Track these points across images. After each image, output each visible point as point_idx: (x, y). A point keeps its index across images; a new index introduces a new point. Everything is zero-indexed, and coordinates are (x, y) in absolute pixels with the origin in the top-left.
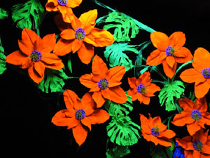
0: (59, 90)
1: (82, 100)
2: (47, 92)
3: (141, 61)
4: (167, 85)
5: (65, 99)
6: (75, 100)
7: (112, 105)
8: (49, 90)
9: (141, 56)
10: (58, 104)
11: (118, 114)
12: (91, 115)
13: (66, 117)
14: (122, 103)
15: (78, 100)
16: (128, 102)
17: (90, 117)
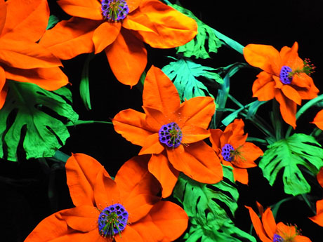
0: (52, 154)
1: (117, 179)
2: (13, 158)
3: (225, 99)
4: (276, 144)
5: (70, 179)
6: (99, 180)
7: (189, 187)
8: (21, 151)
9: (227, 89)
10: (50, 194)
11: (208, 211)
12: (142, 220)
13: (71, 231)
14: (211, 182)
15: (105, 179)
16: (226, 180)
17: (140, 227)
